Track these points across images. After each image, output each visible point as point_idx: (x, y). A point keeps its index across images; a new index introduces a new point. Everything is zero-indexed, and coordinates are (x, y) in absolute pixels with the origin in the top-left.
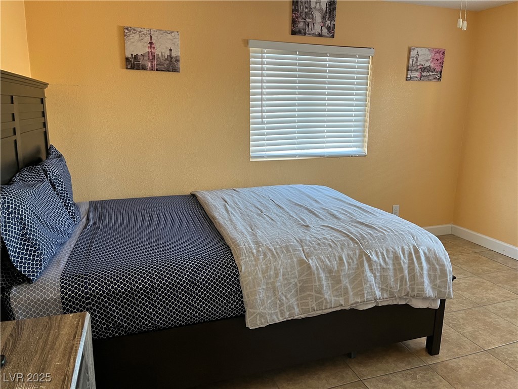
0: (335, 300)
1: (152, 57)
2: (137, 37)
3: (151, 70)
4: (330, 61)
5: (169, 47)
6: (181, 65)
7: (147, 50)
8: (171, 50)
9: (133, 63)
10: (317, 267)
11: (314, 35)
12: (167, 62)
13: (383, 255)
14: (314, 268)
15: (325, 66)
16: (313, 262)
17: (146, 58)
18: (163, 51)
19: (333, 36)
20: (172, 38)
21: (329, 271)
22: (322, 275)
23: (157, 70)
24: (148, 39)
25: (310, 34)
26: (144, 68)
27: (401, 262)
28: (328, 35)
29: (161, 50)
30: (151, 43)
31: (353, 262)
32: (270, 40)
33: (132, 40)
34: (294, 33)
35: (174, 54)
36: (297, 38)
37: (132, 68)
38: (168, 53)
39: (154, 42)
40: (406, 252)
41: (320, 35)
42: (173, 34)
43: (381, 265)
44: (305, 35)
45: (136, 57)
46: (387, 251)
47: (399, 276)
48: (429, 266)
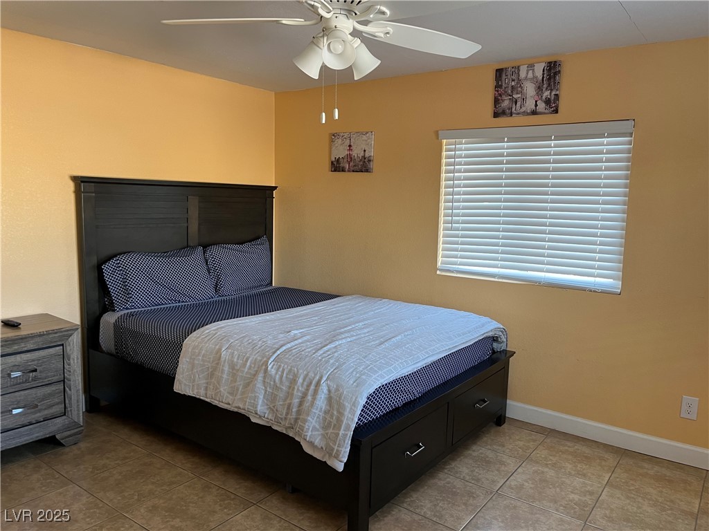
0: (227, 397)
1: (350, 158)
2: (340, 141)
3: (349, 171)
4: (556, 146)
5: (364, 147)
6: (373, 165)
7: (347, 152)
8: (365, 151)
9: (336, 167)
10: (225, 360)
11: (525, 114)
12: (361, 163)
13: (283, 372)
14: (222, 359)
15: (549, 154)
16: (225, 354)
17: (345, 160)
18: (359, 152)
19: (556, 111)
20: (366, 139)
21: (232, 366)
22: (226, 369)
23: (353, 171)
24: (347, 143)
25: (518, 114)
26: (343, 170)
27: (296, 387)
28: (547, 111)
29: (357, 153)
30: (350, 146)
31: (254, 367)
32: (466, 128)
33: (336, 145)
34: (496, 115)
35: (367, 155)
36: (502, 120)
37: (335, 171)
38: (362, 154)
39: (352, 144)
40: (307, 379)
41: (534, 113)
42: (368, 135)
43: (275, 382)
44: (511, 115)
45: (338, 161)
46: (290, 371)
47: (288, 401)
48: (328, 408)
